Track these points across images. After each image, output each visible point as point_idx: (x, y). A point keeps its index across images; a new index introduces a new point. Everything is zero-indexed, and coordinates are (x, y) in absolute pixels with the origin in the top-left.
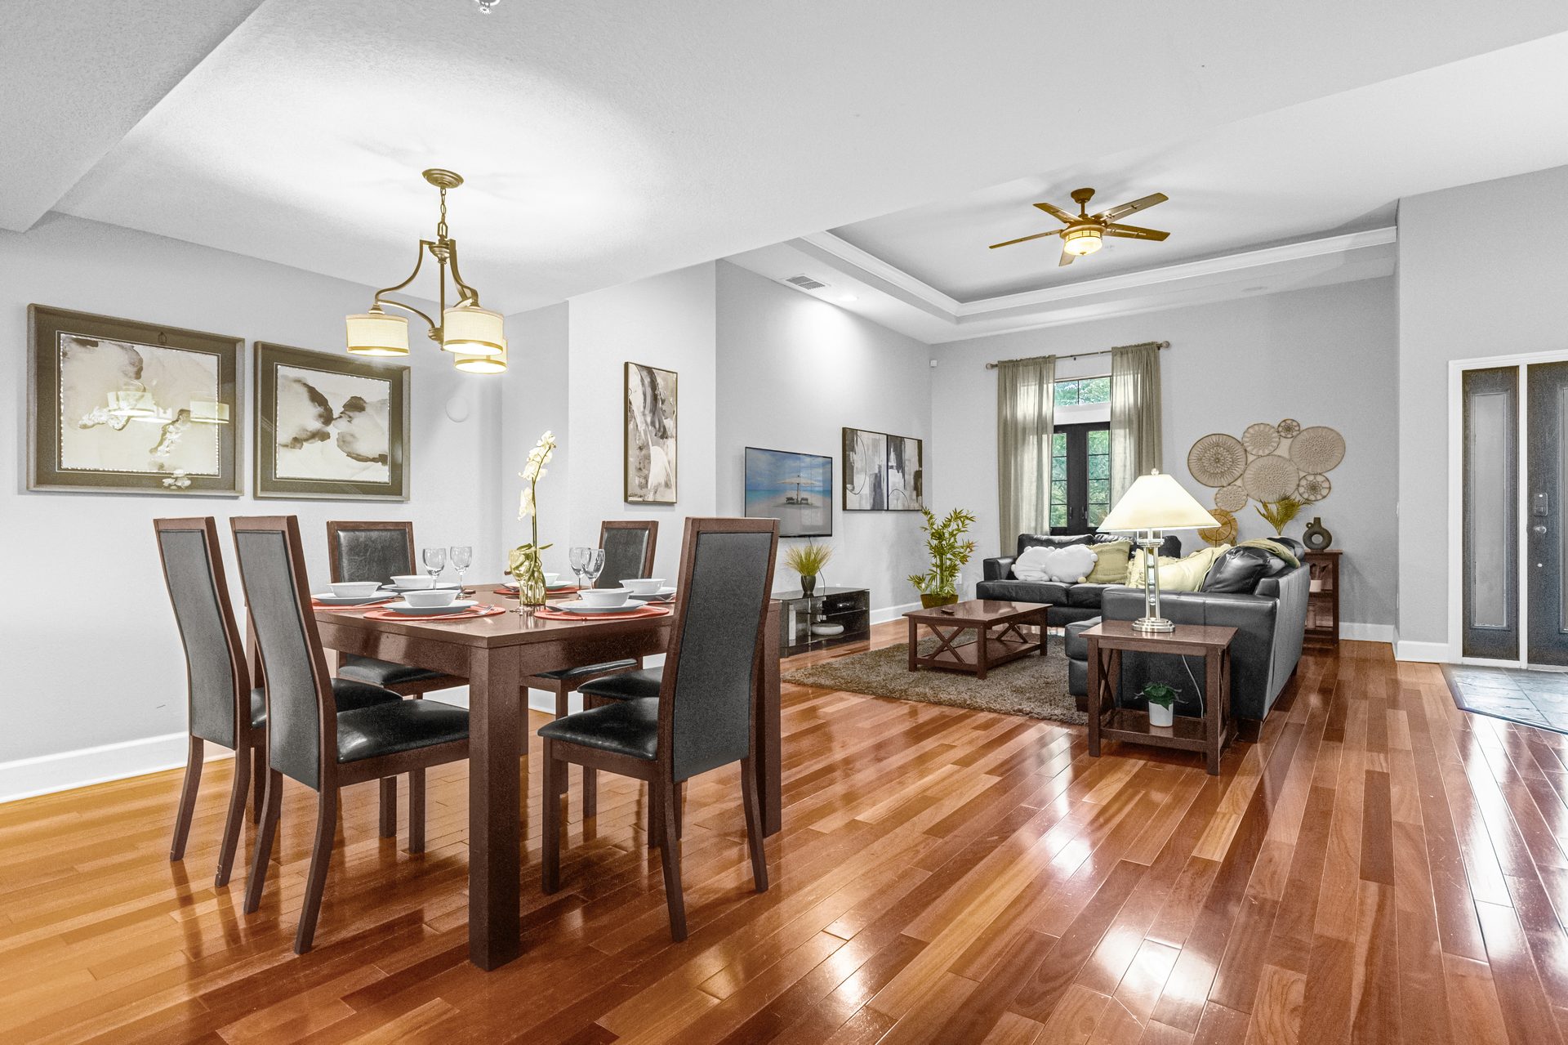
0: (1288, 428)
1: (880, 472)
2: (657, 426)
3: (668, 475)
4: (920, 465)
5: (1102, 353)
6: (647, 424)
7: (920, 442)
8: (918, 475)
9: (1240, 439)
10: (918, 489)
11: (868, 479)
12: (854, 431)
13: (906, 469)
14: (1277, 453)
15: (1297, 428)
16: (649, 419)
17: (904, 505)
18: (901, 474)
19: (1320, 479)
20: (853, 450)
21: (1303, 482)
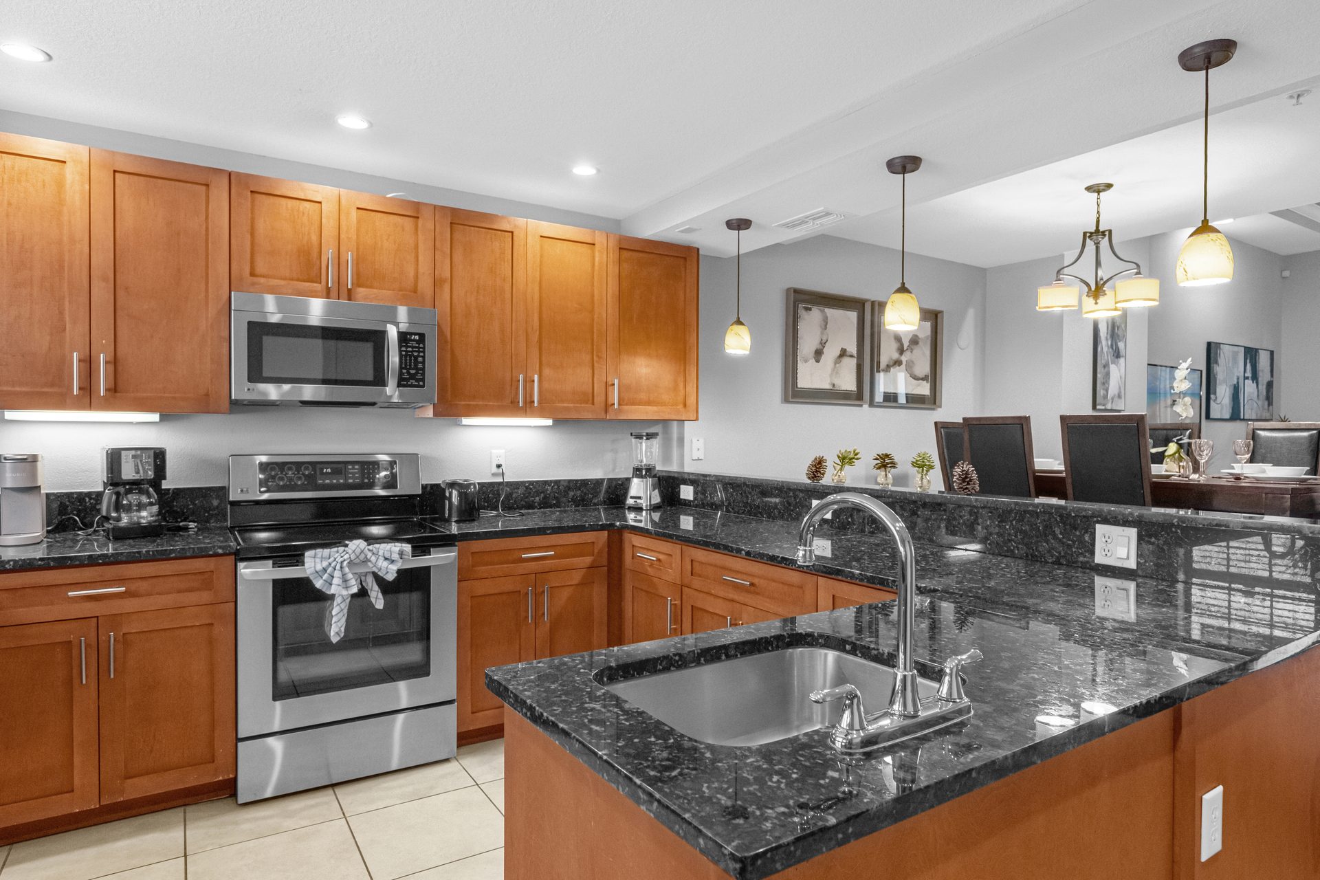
1: (1238, 383)
2: (1114, 348)
3: (1120, 388)
4: (1272, 376)
6: (1108, 347)
7: (1272, 353)
8: (1270, 385)
10: (1269, 398)
11: (1228, 389)
12: (1218, 345)
13: (1260, 379)
16: (1110, 343)
17: (1257, 415)
18: (1255, 384)
20: (1216, 362)
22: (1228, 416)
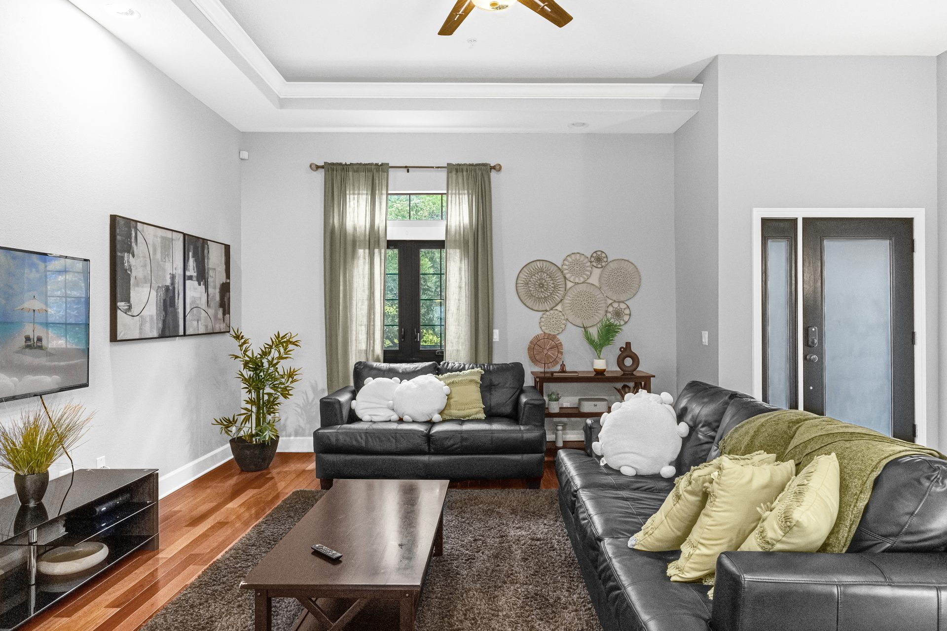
0: (599, 259)
1: (173, 283)
4: (228, 276)
5: (438, 167)
7: (227, 248)
8: (225, 289)
9: (560, 267)
10: (225, 305)
11: (153, 293)
12: (131, 223)
13: (210, 280)
14: (590, 281)
15: (605, 260)
17: (206, 327)
18: (202, 287)
19: (623, 306)
20: (129, 250)
21: (610, 309)
22: (155, 334)
